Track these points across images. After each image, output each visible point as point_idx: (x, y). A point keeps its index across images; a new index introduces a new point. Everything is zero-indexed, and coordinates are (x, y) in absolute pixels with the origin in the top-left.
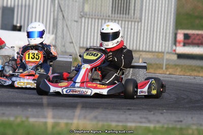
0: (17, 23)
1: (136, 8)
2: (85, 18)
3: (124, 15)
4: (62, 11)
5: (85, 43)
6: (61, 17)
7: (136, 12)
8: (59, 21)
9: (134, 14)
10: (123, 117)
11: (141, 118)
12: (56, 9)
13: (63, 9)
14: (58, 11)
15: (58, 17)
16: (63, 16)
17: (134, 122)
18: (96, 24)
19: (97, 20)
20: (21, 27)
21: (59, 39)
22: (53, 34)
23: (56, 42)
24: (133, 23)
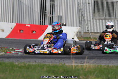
0: (64, 23)
1: (116, 14)
2: (94, 19)
3: (111, 18)
4: (83, 17)
5: (94, 30)
6: (83, 19)
7: (116, 16)
8: (82, 21)
9: (115, 17)
10: (108, 62)
11: (116, 62)
12: (81, 16)
13: (84, 16)
14: (82, 17)
15: (81, 19)
16: (84, 19)
17: (113, 64)
18: (99, 22)
19: (99, 20)
20: (65, 24)
21: (82, 29)
22: (79, 27)
23: (81, 31)
24: (115, 21)
